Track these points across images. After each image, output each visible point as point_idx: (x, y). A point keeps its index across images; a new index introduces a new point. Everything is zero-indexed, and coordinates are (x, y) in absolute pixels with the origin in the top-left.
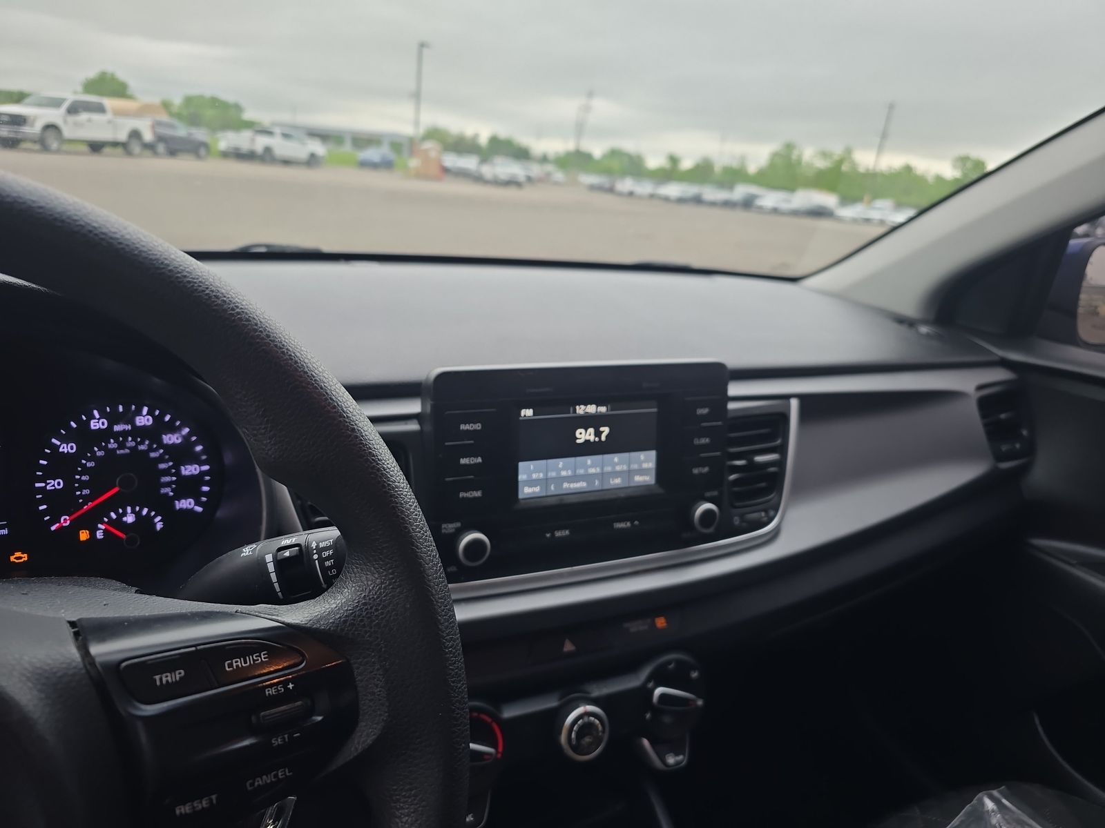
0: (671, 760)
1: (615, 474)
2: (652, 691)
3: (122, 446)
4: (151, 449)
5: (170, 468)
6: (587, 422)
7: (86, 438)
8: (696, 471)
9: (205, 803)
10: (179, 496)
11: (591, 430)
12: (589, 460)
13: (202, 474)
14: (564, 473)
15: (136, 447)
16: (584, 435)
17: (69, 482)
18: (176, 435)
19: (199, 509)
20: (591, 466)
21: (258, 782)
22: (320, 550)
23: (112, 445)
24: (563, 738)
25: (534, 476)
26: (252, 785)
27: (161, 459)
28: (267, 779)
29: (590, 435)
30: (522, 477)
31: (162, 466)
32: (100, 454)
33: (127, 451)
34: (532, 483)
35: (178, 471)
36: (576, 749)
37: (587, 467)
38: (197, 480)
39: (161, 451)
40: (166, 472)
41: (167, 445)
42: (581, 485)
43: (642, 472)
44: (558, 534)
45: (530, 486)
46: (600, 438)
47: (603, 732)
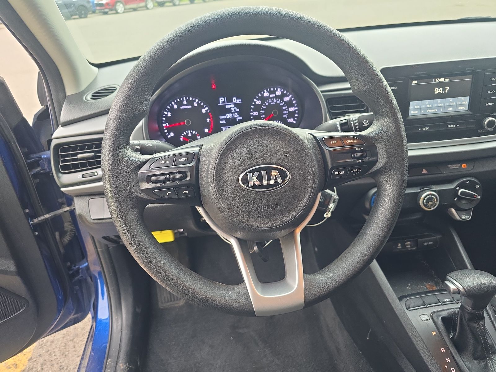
0: (464, 217)
1: (450, 106)
2: (458, 191)
3: (273, 101)
4: (281, 102)
5: (286, 108)
6: (439, 85)
7: (263, 99)
8: (487, 105)
9: (341, 173)
10: (289, 118)
11: (441, 89)
12: (439, 101)
13: (296, 110)
14: (428, 106)
15: (276, 102)
16: (438, 91)
17: (259, 113)
18: (288, 97)
19: (294, 122)
20: (440, 103)
21: (354, 171)
22: (353, 121)
23: (270, 101)
24: (421, 202)
25: (416, 107)
26: (352, 171)
27: (283, 106)
28: (356, 170)
29: (441, 90)
30: (411, 107)
31: (284, 108)
32: (267, 104)
33: (274, 103)
34: (414, 110)
35: (288, 110)
36: (425, 206)
37: (438, 103)
38: (294, 112)
39: (283, 103)
40: (285, 110)
41: (285, 101)
42: (435, 110)
43: (462, 105)
44: (424, 129)
45: (414, 111)
46: (445, 92)
47: (437, 201)
